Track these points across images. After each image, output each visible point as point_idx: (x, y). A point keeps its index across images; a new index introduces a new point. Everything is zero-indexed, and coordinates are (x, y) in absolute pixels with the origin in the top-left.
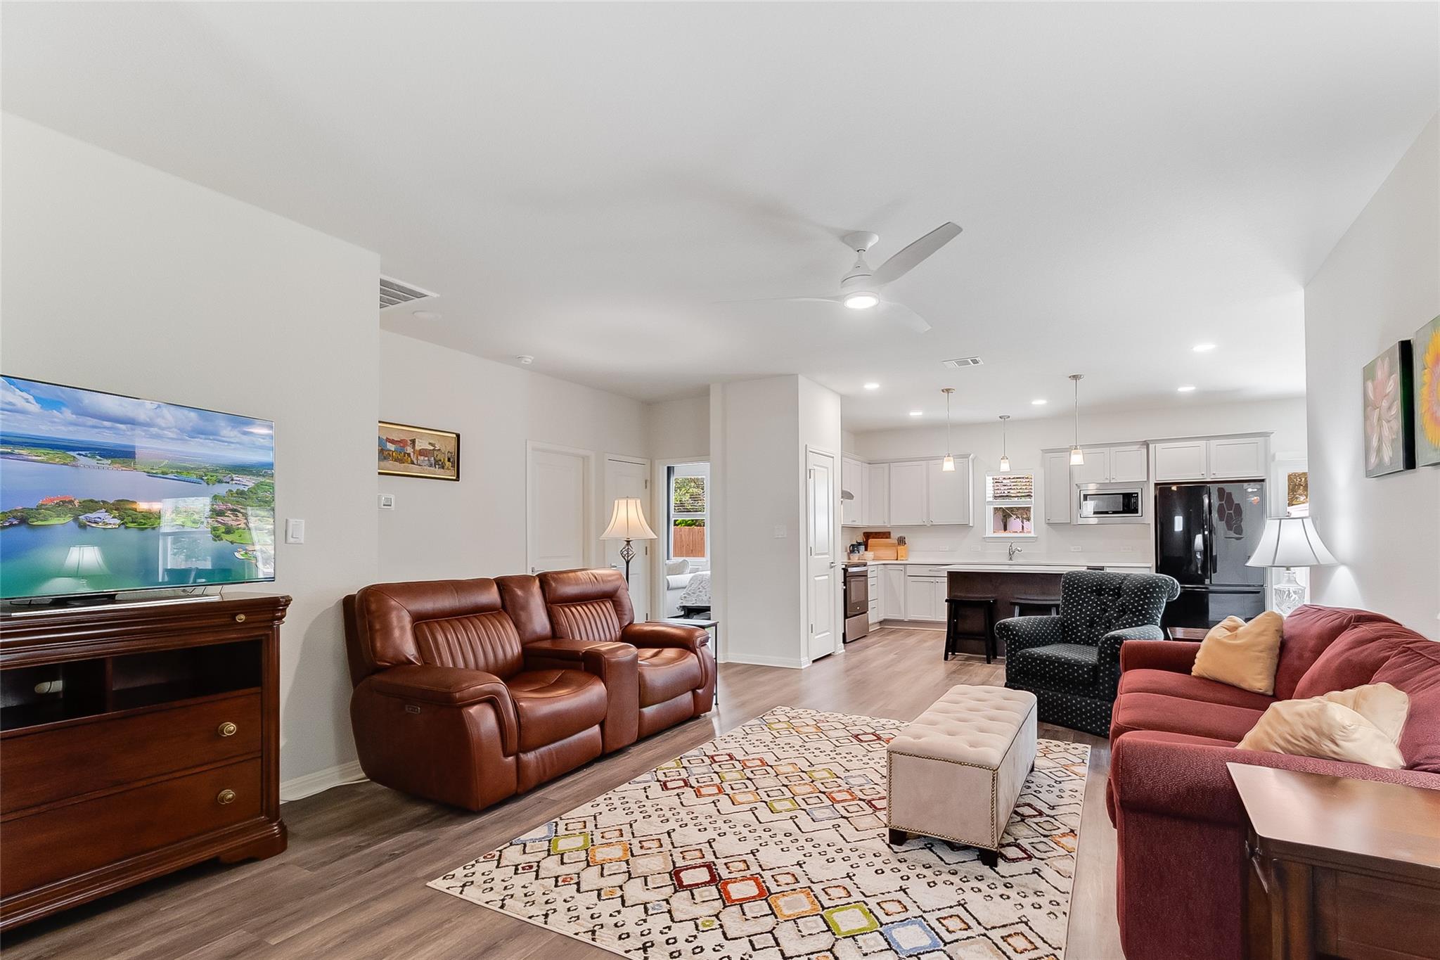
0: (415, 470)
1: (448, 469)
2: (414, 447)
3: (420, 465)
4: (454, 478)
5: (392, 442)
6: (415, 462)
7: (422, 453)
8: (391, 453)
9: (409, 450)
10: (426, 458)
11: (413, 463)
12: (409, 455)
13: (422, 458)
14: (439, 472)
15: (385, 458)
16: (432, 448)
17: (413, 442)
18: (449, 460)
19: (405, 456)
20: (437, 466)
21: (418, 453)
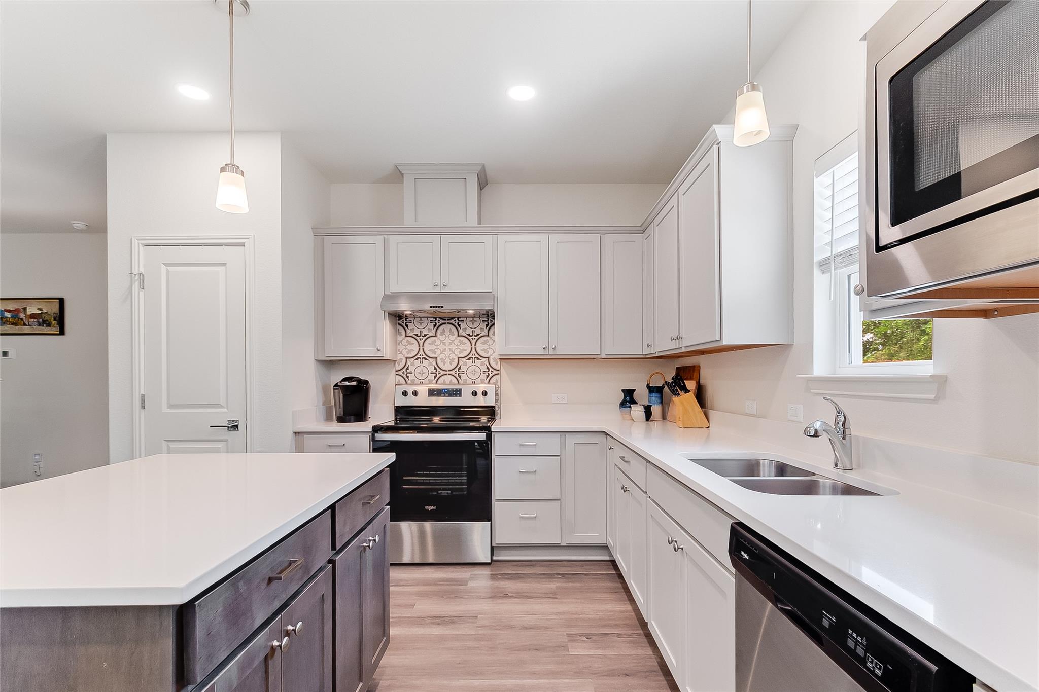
0: (27, 329)
1: (54, 326)
2: (25, 313)
3: (30, 326)
4: (58, 333)
5: (9, 311)
6: (27, 324)
7: (33, 316)
8: (8, 319)
9: (22, 316)
10: (36, 320)
11: (25, 325)
12: (22, 319)
13: (32, 320)
14: (45, 329)
15: (4, 323)
16: (40, 312)
17: (25, 309)
18: (55, 320)
19: (19, 320)
20: (45, 325)
21: (29, 317)
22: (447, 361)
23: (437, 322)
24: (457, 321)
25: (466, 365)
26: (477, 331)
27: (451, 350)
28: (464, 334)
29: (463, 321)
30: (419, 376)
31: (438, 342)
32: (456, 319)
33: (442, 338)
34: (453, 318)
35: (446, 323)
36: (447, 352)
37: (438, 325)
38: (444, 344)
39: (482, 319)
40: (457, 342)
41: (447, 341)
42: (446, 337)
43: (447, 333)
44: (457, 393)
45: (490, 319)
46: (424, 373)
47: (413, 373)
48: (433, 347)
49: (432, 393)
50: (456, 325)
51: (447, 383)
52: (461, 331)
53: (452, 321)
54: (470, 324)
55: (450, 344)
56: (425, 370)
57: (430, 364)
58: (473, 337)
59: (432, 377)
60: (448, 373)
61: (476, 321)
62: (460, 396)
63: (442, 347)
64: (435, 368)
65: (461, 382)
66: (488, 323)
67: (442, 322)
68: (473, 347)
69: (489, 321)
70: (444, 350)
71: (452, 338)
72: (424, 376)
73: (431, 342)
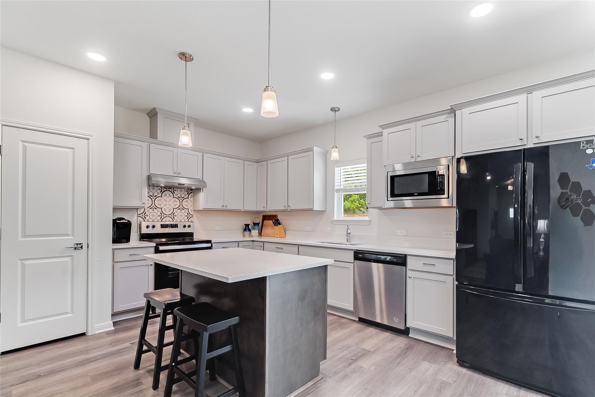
22: (168, 210)
23: (162, 189)
24: (173, 190)
25: (177, 212)
26: (183, 196)
27: (169, 204)
28: (176, 197)
29: (176, 190)
30: (152, 217)
31: (163, 200)
32: (172, 189)
33: (165, 198)
34: (171, 188)
35: (167, 191)
36: (168, 206)
37: (163, 191)
38: (166, 201)
39: (185, 190)
40: (172, 200)
41: (168, 200)
42: (167, 198)
43: (168, 195)
44: (176, 226)
45: (189, 190)
46: (154, 216)
47: (149, 216)
48: (160, 202)
49: (163, 226)
50: (172, 192)
51: (168, 221)
52: (175, 195)
53: (170, 190)
54: (179, 192)
55: (169, 201)
56: (155, 214)
57: (158, 211)
58: (181, 198)
59: (159, 218)
60: (167, 216)
61: (182, 191)
62: (178, 227)
63: (164, 203)
64: (161, 214)
65: (174, 221)
66: (188, 192)
67: (165, 189)
68: (181, 203)
69: (189, 191)
70: (166, 204)
71: (170, 198)
72: (155, 217)
73: (159, 200)
